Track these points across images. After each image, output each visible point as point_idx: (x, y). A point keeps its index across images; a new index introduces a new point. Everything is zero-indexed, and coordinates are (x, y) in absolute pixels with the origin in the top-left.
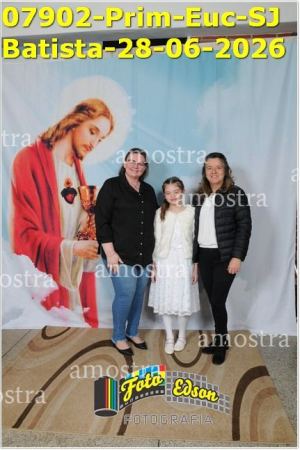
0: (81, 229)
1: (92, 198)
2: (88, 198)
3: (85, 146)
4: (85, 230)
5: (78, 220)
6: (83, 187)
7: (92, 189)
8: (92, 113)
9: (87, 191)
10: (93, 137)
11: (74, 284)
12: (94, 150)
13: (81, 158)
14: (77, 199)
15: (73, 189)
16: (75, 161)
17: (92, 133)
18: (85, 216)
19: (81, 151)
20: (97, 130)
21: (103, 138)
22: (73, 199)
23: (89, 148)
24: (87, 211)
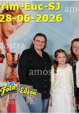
0: (8, 76)
1: (13, 60)
2: (11, 60)
3: (9, 31)
4: (10, 77)
5: (6, 72)
6: (8, 54)
7: (13, 54)
8: (13, 13)
9: (11, 56)
10: (14, 26)
11: (4, 106)
12: (14, 34)
13: (7, 38)
14: (5, 60)
15: (2, 55)
16: (3, 40)
17: (13, 24)
18: (10, 69)
19: (7, 34)
20: (16, 22)
21: (19, 27)
22: (3, 60)
23: (11, 32)
24: (11, 66)
